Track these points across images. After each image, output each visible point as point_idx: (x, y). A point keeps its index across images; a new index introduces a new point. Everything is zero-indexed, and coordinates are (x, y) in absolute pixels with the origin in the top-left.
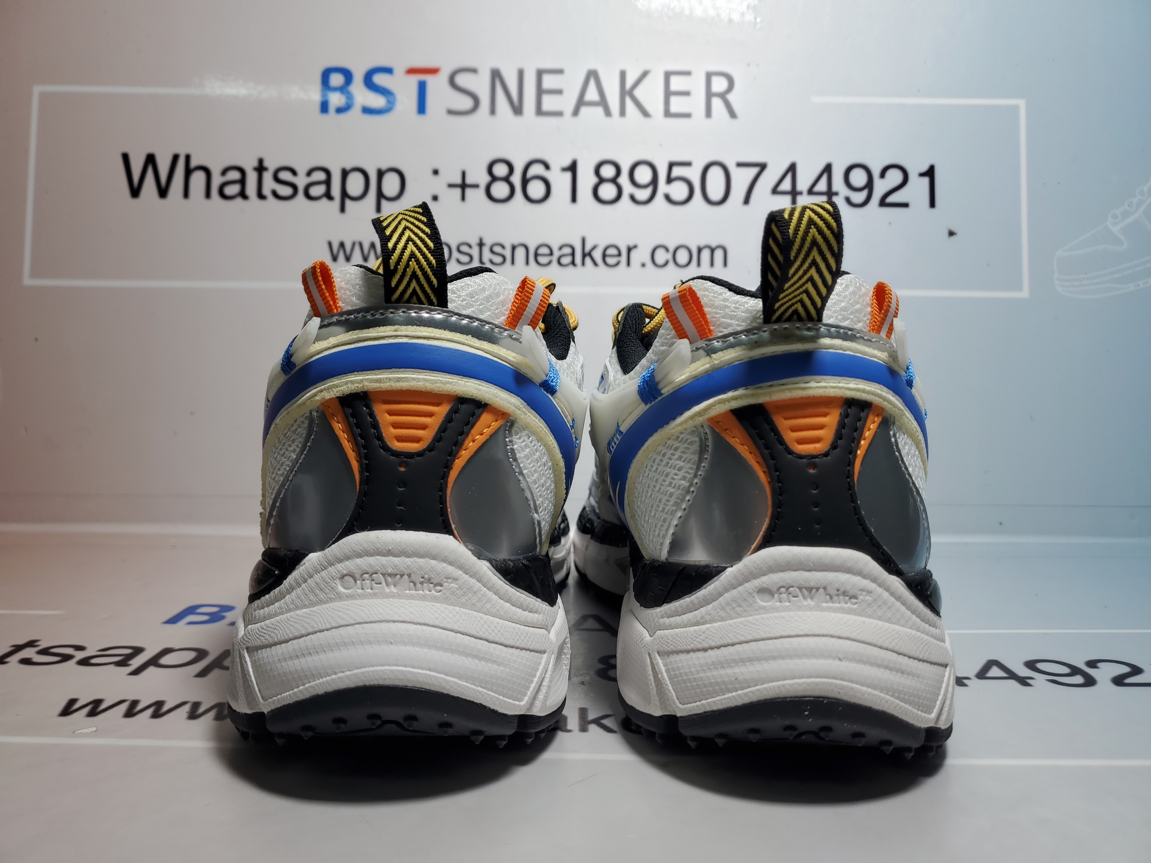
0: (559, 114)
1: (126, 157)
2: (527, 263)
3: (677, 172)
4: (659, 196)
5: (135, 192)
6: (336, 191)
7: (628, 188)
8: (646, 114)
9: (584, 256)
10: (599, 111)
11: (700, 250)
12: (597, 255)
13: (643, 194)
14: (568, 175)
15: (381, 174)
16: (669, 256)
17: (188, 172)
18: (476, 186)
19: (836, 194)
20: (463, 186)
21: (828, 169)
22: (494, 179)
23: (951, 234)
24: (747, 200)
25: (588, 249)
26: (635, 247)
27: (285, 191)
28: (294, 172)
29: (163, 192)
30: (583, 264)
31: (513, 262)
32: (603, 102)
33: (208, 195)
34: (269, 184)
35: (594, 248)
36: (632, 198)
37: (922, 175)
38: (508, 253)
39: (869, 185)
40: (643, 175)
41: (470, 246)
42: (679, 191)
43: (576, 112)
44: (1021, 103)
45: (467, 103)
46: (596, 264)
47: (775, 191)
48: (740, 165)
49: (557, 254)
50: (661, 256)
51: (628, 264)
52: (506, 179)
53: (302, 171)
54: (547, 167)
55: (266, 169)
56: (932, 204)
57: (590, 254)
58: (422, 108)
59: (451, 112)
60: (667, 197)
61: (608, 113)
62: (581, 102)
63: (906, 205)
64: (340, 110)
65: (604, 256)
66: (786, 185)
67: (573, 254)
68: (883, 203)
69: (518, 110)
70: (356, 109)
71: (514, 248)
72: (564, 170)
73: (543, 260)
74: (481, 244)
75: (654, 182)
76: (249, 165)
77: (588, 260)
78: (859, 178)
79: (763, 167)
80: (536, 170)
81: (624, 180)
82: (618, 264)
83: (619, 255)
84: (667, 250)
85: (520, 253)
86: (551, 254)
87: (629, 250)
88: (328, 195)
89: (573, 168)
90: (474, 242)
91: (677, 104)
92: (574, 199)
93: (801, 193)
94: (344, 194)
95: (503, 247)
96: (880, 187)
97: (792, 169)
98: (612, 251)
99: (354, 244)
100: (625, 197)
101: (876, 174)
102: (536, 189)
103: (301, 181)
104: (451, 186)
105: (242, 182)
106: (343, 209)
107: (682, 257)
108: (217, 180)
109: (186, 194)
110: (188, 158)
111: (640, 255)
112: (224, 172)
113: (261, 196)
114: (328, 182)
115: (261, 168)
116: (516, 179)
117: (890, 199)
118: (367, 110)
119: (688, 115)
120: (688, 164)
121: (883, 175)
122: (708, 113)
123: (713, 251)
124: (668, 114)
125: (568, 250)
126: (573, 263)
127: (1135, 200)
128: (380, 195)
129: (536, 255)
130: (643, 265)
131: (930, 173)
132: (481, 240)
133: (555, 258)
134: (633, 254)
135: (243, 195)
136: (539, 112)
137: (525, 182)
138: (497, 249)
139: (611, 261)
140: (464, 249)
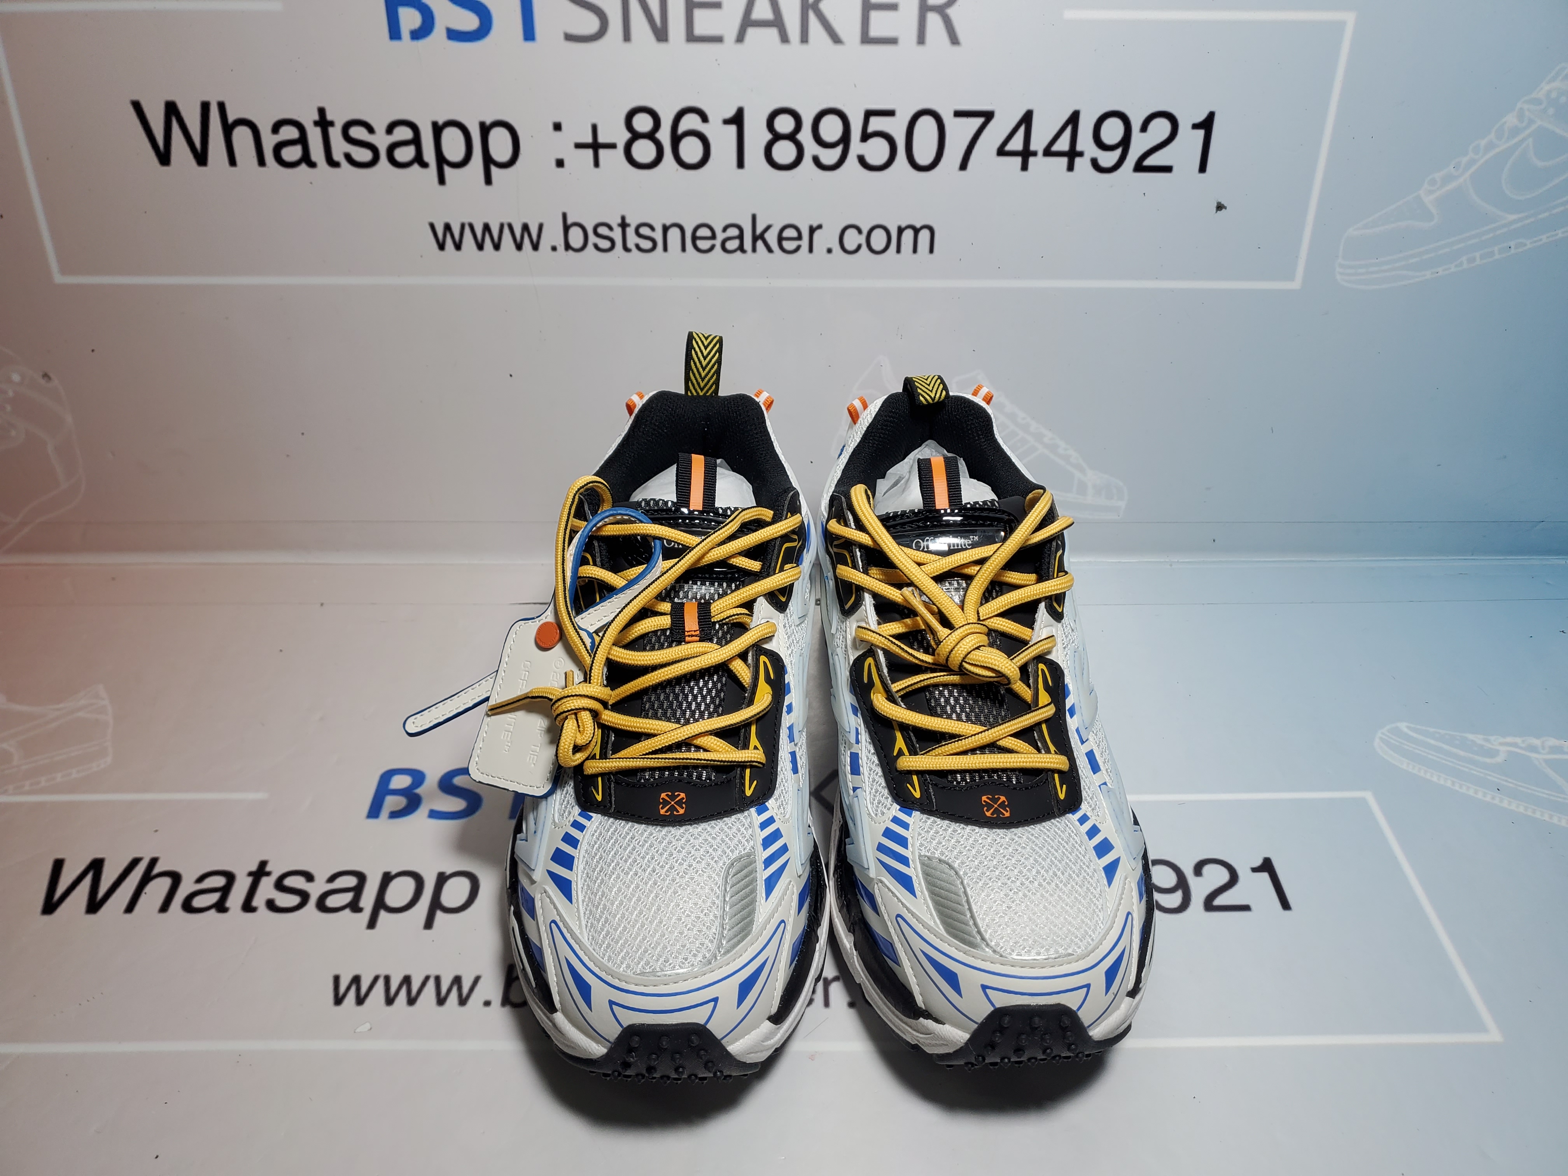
0: (718, 39)
1: (137, 106)
2: (684, 249)
3: (875, 124)
4: (852, 158)
5: (164, 158)
6: (429, 155)
7: (811, 148)
8: (836, 39)
9: (755, 239)
10: (773, 33)
11: (901, 231)
12: (772, 237)
13: (830, 156)
14: (733, 128)
15: (485, 130)
16: (862, 239)
17: (228, 129)
18: (613, 146)
19: (1081, 154)
20: (595, 146)
21: (1074, 119)
22: (636, 136)
23: (1220, 207)
24: (963, 166)
25: (759, 231)
26: (820, 227)
27: (364, 155)
28: (371, 130)
29: (201, 158)
30: (754, 250)
31: (665, 249)
32: (777, 22)
33: (262, 162)
34: (339, 147)
35: (768, 228)
36: (816, 160)
37: (1195, 126)
38: (658, 236)
39: (1125, 143)
40: (831, 129)
41: (611, 228)
42: (877, 151)
43: (740, 38)
44: (1350, 18)
45: (591, 24)
46: (770, 250)
47: (1002, 152)
48: (958, 114)
49: (720, 236)
50: (852, 239)
51: (811, 250)
52: (651, 136)
53: (380, 127)
54: (705, 119)
55: (332, 124)
56: (1203, 168)
57: (762, 237)
58: (529, 34)
59: (569, 37)
60: (862, 160)
61: (784, 38)
62: (747, 22)
63: (1168, 169)
64: (416, 35)
65: (780, 239)
66: (1016, 144)
67: (741, 237)
68: (1139, 167)
69: (661, 34)
70: (439, 31)
71: (666, 229)
72: (727, 122)
73: (703, 245)
74: (624, 225)
75: (845, 139)
76: (308, 118)
77: (760, 244)
78: (1112, 131)
79: (988, 116)
80: (690, 122)
81: (805, 136)
82: (798, 248)
83: (800, 237)
84: (860, 231)
85: (674, 235)
86: (713, 237)
87: (812, 230)
88: (419, 159)
89: (737, 119)
90: (615, 222)
91: (880, 24)
92: (741, 164)
93: (1035, 154)
94: (441, 160)
95: (652, 228)
96: (1140, 144)
97: (1027, 119)
98: (790, 233)
99: (463, 226)
100: (807, 160)
101: (1136, 125)
102: (691, 150)
103: (382, 141)
104: (579, 146)
105: (303, 140)
106: (442, 180)
107: (879, 240)
108: (269, 141)
109: (233, 162)
110: (222, 106)
111: (826, 238)
112: (276, 128)
113: (332, 163)
114: (416, 141)
115: (324, 123)
116: (664, 135)
117: (1148, 162)
118: (454, 35)
119: (893, 41)
120: (890, 113)
121: (1144, 128)
122: (921, 39)
123: (916, 231)
124: (866, 39)
125: (734, 232)
126: (741, 248)
127: (1465, 160)
128: (488, 161)
129: (694, 238)
130: (829, 251)
131: (1207, 125)
132: (623, 218)
133: (718, 242)
134: (817, 235)
135: (306, 159)
136: (691, 37)
137: (676, 140)
138: (644, 231)
139: (789, 245)
140: (602, 230)
